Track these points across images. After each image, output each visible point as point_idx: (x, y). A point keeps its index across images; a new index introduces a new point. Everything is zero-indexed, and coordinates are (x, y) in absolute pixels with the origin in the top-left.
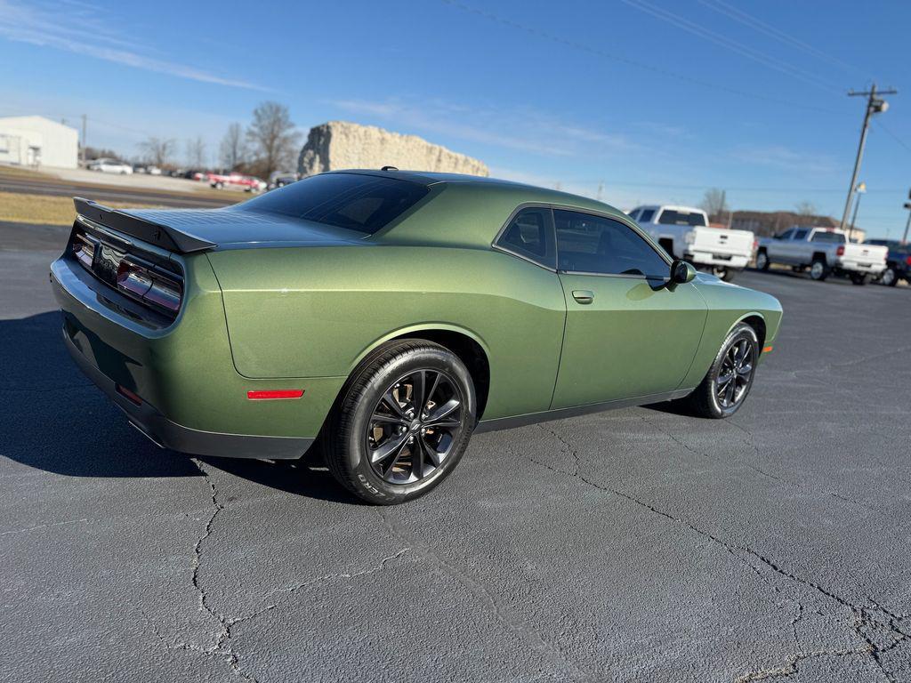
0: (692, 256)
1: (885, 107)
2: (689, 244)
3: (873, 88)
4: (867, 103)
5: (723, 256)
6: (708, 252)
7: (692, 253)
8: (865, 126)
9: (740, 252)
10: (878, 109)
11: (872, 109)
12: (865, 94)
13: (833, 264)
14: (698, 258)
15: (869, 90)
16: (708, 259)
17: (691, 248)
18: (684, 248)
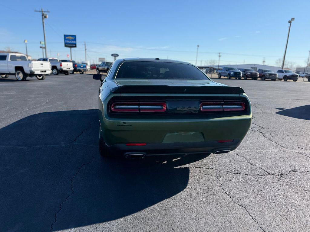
0: (34, 72)
1: (47, 16)
2: (31, 68)
3: (42, 9)
4: (41, 15)
5: (43, 71)
6: (39, 70)
7: (34, 71)
8: (43, 23)
9: (48, 69)
10: (45, 17)
11: (44, 17)
12: (40, 11)
13: (60, 69)
14: (36, 73)
15: (41, 10)
16: (39, 73)
17: (33, 69)
18: (30, 69)
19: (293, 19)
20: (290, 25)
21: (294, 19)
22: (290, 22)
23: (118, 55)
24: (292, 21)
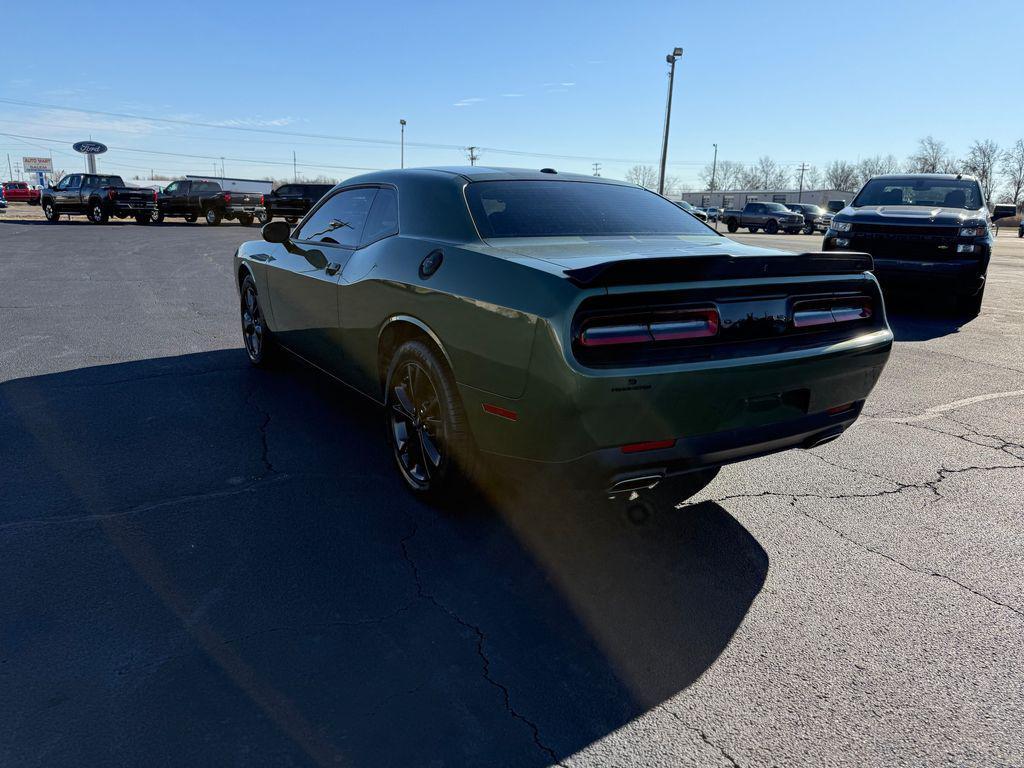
19: (678, 52)
20: (670, 69)
21: (681, 49)
22: (671, 60)
23: (102, 149)
24: (676, 57)
